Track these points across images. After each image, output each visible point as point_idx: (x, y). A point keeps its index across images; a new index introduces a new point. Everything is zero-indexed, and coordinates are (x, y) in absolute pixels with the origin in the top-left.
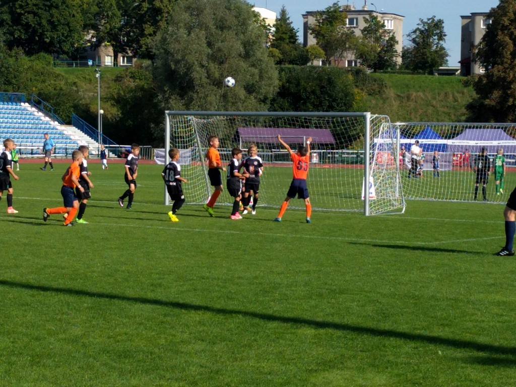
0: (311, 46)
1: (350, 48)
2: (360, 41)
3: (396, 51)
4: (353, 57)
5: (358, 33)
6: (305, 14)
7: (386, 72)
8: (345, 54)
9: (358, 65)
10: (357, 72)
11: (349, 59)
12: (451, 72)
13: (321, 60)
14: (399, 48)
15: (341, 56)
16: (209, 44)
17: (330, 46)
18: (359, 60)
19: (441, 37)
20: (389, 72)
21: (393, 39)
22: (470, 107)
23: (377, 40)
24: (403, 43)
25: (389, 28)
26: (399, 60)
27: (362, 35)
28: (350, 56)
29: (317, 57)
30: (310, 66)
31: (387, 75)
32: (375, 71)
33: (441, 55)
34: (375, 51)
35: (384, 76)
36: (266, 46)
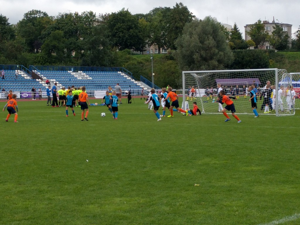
0: (249, 41)
1: (267, 41)
2: (272, 37)
3: (289, 41)
4: (269, 45)
5: (270, 34)
6: (245, 26)
7: (284, 51)
8: (265, 44)
9: (271, 48)
10: (271, 52)
11: (267, 46)
13: (253, 46)
15: (263, 45)
16: (201, 42)
17: (257, 40)
18: (271, 46)
20: (286, 51)
21: (288, 36)
23: (280, 36)
24: (293, 38)
25: (285, 30)
26: (290, 45)
27: (272, 34)
28: (267, 44)
29: (251, 45)
30: (248, 50)
31: (285, 53)
32: (279, 51)
34: (278, 42)
35: (284, 53)
36: (227, 41)
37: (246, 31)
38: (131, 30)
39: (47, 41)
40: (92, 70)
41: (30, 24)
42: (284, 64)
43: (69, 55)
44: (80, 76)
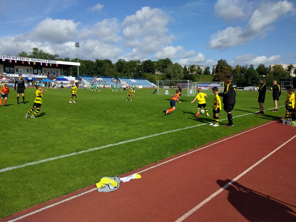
4: (196, 72)
5: (196, 69)
6: (188, 66)
8: (194, 72)
10: (196, 75)
12: (211, 75)
14: (203, 71)
16: (173, 71)
17: (192, 71)
19: (209, 69)
21: (202, 70)
22: (213, 80)
23: (199, 70)
24: (203, 70)
25: (201, 68)
26: (203, 73)
29: (190, 72)
30: (189, 74)
31: (201, 75)
32: (199, 75)
33: (209, 72)
34: (199, 72)
36: (182, 71)
37: (189, 68)
38: (151, 66)
39: (124, 69)
40: (137, 79)
41: (119, 63)
42: (200, 79)
43: (131, 74)
44: (133, 81)
